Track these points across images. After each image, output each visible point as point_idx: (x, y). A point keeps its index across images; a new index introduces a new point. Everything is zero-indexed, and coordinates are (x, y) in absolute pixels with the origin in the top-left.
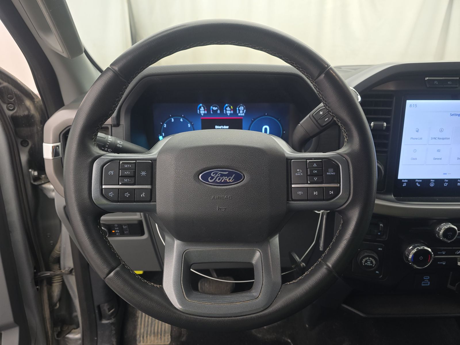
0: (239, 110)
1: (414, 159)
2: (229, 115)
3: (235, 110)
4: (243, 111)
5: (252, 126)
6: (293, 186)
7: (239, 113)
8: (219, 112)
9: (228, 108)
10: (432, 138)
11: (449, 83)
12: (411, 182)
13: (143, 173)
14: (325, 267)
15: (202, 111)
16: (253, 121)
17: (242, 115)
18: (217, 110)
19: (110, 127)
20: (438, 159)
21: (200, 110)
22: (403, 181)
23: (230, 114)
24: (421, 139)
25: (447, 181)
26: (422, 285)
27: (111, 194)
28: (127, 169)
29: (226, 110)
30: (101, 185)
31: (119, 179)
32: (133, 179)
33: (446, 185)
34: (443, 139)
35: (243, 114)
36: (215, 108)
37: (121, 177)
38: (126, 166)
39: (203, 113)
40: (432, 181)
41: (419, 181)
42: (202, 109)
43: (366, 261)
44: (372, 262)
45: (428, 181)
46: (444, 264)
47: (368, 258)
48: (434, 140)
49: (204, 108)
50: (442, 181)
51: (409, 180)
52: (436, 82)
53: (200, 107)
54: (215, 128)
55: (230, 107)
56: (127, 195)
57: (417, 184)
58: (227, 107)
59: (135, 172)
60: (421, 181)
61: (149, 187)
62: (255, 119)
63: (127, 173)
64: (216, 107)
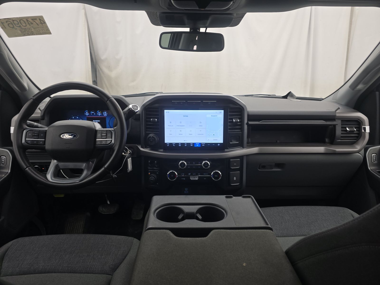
0: (104, 114)
1: (171, 134)
3: (102, 113)
5: (110, 120)
6: (97, 140)
8: (95, 114)
10: (177, 126)
11: (181, 103)
12: (171, 144)
13: (42, 135)
14: (104, 167)
15: (87, 114)
16: (111, 118)
19: (40, 120)
20: (181, 134)
22: (167, 144)
23: (100, 115)
24: (173, 126)
25: (186, 144)
26: (185, 193)
27: (29, 142)
28: (35, 133)
29: (98, 113)
30: (26, 138)
31: (33, 137)
32: (38, 137)
33: (186, 145)
34: (182, 126)
35: (106, 115)
36: (93, 112)
37: (34, 136)
38: (36, 132)
40: (179, 144)
41: (174, 144)
43: (151, 178)
44: (153, 178)
45: (178, 144)
46: (184, 179)
47: (151, 177)
48: (178, 126)
49: (87, 112)
50: (184, 144)
51: (170, 143)
52: (176, 103)
54: (93, 121)
55: (100, 112)
56: (35, 142)
57: (173, 145)
59: (39, 135)
60: (175, 144)
61: (44, 140)
62: (112, 118)
63: (36, 135)
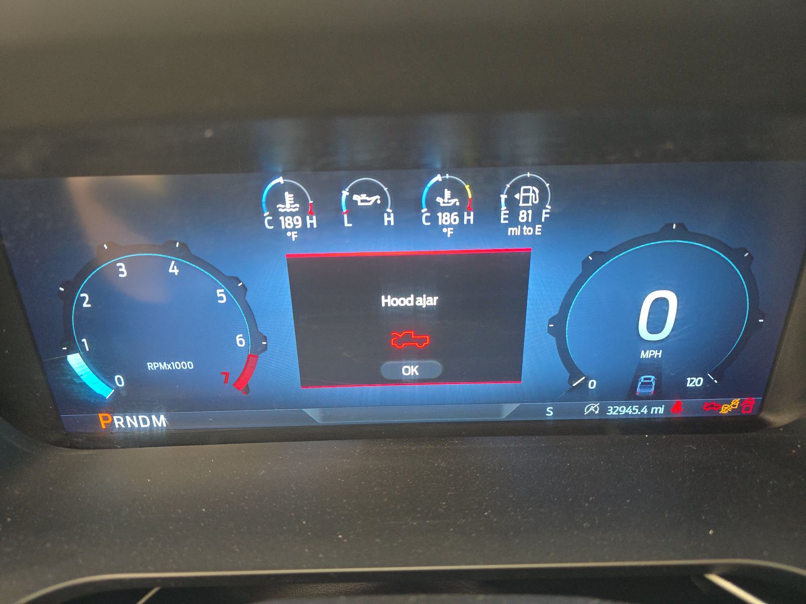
0: (512, 205)
2: (449, 232)
3: (485, 206)
4: (537, 210)
7: (513, 219)
8: (389, 219)
9: (447, 199)
15: (289, 218)
17: (528, 231)
18: (379, 209)
21: (276, 214)
23: (460, 228)
29: (434, 208)
35: (537, 231)
36: (365, 200)
39: (293, 229)
42: (289, 203)
49: (299, 197)
53: (277, 196)
55: (458, 192)
58: (438, 190)
62: (599, 258)
64: (370, 190)
